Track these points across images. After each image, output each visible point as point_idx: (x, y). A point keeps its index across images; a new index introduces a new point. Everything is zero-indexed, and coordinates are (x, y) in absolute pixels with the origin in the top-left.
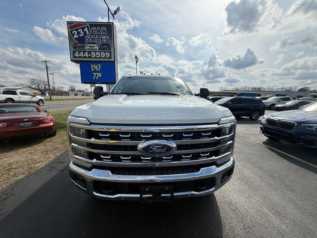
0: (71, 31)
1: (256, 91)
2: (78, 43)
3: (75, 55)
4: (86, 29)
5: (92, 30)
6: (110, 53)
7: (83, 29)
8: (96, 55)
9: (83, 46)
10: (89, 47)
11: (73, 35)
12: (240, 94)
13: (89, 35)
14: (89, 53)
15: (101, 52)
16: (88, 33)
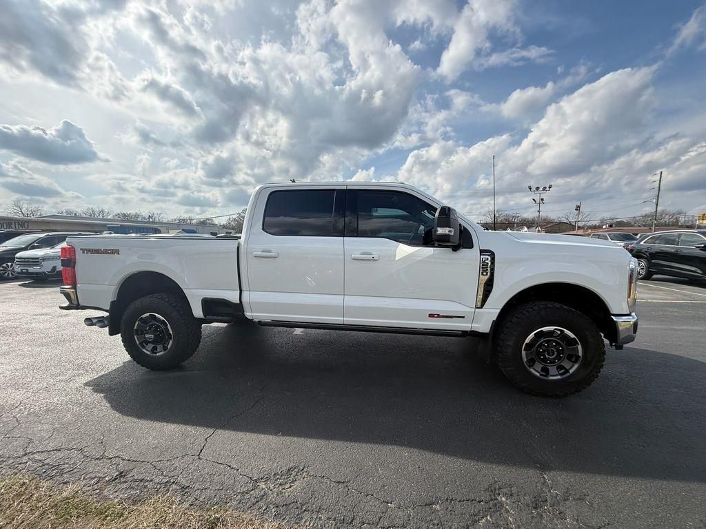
1: (146, 223)
12: (117, 227)
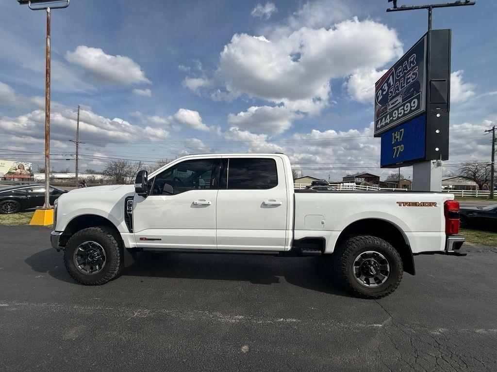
0: (377, 94)
2: (382, 107)
3: (378, 126)
4: (391, 80)
5: (397, 74)
6: (418, 98)
7: (387, 82)
8: (398, 114)
10: (392, 104)
11: (378, 98)
13: (393, 85)
14: (391, 116)
15: (404, 105)
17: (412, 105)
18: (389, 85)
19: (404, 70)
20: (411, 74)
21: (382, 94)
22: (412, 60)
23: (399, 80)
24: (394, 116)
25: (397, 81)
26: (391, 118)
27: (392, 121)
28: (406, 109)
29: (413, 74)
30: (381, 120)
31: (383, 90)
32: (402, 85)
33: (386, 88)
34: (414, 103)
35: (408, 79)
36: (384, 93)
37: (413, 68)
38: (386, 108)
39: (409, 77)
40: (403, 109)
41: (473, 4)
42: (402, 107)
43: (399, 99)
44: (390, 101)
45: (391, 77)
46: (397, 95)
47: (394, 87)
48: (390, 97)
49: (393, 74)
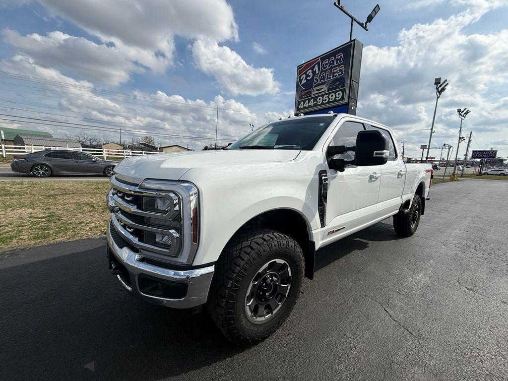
0: (300, 77)
2: (305, 90)
3: (300, 107)
4: (316, 68)
5: (323, 65)
6: (343, 91)
7: (312, 69)
8: (323, 100)
9: (309, 92)
10: (317, 90)
11: (301, 81)
13: (318, 74)
14: (315, 99)
15: (329, 94)
16: (317, 72)
17: (337, 96)
18: (314, 73)
19: (330, 64)
20: (338, 69)
21: (306, 79)
22: (339, 57)
23: (325, 71)
24: (318, 100)
25: (322, 71)
26: (315, 102)
27: (316, 105)
28: (330, 97)
29: (340, 70)
30: (304, 102)
31: (308, 76)
32: (328, 76)
33: (311, 74)
34: (339, 94)
35: (334, 73)
36: (309, 78)
37: (339, 65)
38: (310, 93)
39: (335, 71)
40: (328, 97)
41: (367, 30)
42: (328, 95)
43: (325, 88)
44: (314, 87)
45: (317, 65)
46: (323, 84)
47: (320, 76)
48: (316, 83)
49: (318, 63)
